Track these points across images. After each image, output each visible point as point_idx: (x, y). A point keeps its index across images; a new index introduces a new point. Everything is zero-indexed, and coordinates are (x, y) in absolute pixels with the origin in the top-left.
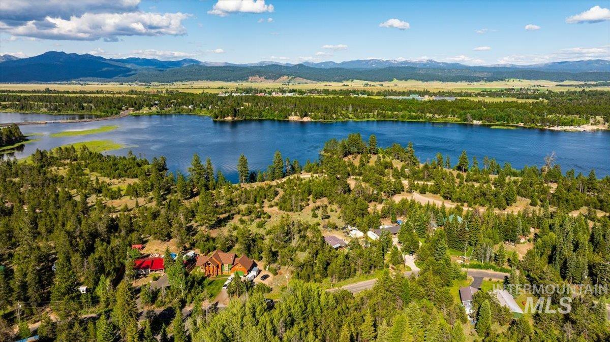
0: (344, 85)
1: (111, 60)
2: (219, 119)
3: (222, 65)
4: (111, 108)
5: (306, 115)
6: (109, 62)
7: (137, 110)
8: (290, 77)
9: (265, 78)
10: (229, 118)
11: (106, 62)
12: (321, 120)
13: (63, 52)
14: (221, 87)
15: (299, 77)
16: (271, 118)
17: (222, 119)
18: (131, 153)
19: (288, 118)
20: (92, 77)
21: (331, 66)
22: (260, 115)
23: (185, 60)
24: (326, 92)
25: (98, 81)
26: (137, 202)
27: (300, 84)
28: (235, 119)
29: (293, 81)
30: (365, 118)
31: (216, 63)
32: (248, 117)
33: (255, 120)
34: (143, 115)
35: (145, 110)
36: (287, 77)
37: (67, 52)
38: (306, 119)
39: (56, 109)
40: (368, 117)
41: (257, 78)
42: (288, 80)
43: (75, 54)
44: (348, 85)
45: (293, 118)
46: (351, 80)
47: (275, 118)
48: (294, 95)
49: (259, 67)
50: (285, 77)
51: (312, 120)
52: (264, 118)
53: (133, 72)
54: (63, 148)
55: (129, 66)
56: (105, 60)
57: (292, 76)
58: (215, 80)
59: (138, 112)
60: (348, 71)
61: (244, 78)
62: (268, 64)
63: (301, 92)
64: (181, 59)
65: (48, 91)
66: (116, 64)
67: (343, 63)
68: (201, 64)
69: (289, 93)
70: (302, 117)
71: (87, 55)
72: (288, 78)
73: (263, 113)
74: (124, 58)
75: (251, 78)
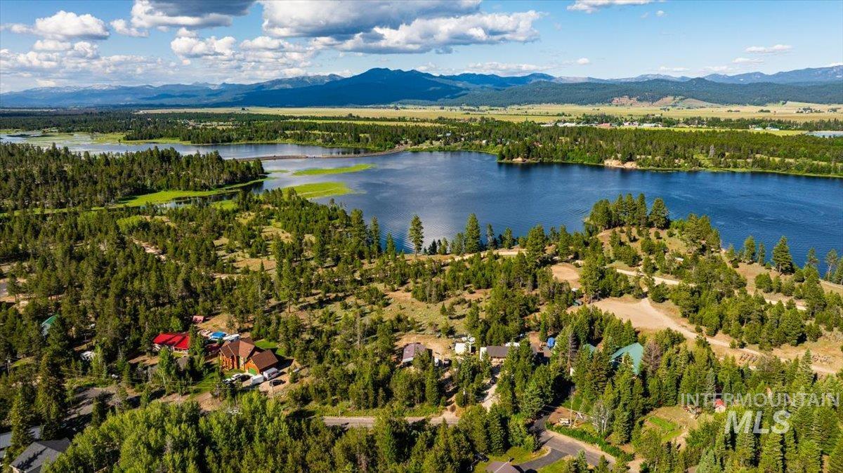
0: (762, 111)
1: (441, 77)
2: (505, 161)
3: (581, 81)
4: (386, 140)
5: (630, 160)
6: (437, 80)
7: (415, 144)
8: (678, 98)
9: (638, 100)
10: (519, 160)
11: (433, 79)
12: (651, 167)
13: (387, 69)
14: (561, 113)
15: (693, 97)
16: (580, 161)
17: (509, 161)
18: (333, 201)
19: (603, 162)
20: (414, 98)
21: (755, 80)
22: (565, 156)
23: (533, 75)
24: (715, 122)
25: (419, 104)
26: (262, 264)
27: (689, 108)
28: (528, 161)
29: (681, 104)
30: (729, 167)
31: (575, 78)
32: (546, 160)
33: (557, 163)
34: (422, 150)
35: (425, 145)
36: (672, 98)
37: (392, 69)
38: (629, 165)
39: (331, 140)
40: (735, 166)
41: (625, 99)
42: (672, 103)
43: (400, 71)
44: (769, 111)
45: (611, 163)
46: (781, 102)
47: (585, 162)
48: (655, 126)
49: (634, 83)
50: (670, 98)
51: (638, 167)
52: (570, 161)
53: (463, 92)
54: (270, 190)
55: (460, 85)
56: (435, 77)
57: (680, 97)
58: (564, 103)
59: (416, 147)
60: (781, 87)
61: (606, 100)
62: (651, 78)
63: (670, 122)
64: (527, 75)
65: (350, 117)
66: (445, 81)
67: (780, 75)
68: (553, 81)
69: (651, 123)
70: (624, 162)
71: (413, 71)
72: (674, 99)
73: (569, 154)
74: (457, 74)
75: (616, 99)
